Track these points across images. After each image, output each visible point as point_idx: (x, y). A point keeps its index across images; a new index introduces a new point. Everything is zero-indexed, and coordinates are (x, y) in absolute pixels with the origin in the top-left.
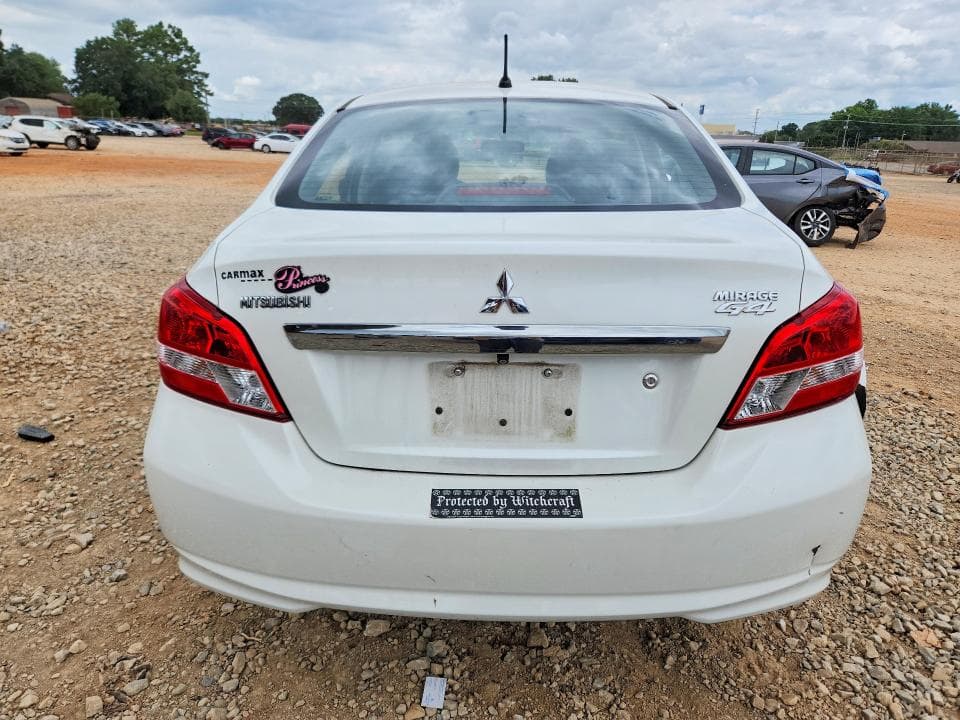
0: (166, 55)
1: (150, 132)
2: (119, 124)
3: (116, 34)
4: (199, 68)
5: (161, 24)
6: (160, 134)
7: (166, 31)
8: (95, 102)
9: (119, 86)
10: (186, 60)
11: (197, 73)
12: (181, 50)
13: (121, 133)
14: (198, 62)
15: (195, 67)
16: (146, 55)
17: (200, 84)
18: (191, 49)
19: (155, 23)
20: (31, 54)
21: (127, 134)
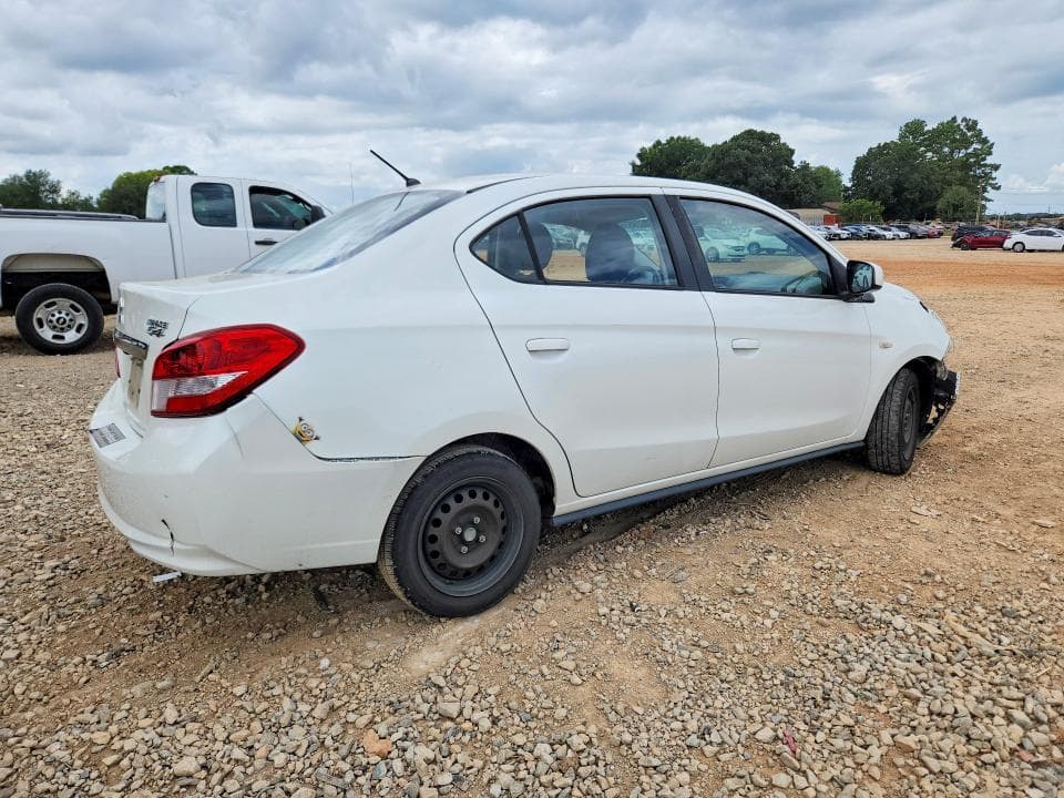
0: (952, 152)
1: (903, 234)
2: (872, 228)
3: (902, 137)
4: (989, 160)
5: (954, 119)
6: (913, 236)
7: (959, 125)
8: (859, 208)
9: (890, 190)
10: (975, 154)
11: (985, 165)
12: (973, 143)
13: (871, 237)
14: (990, 154)
15: (984, 159)
16: (930, 154)
17: (987, 177)
18: (985, 141)
19: (947, 119)
20: (818, 169)
21: (877, 237)
